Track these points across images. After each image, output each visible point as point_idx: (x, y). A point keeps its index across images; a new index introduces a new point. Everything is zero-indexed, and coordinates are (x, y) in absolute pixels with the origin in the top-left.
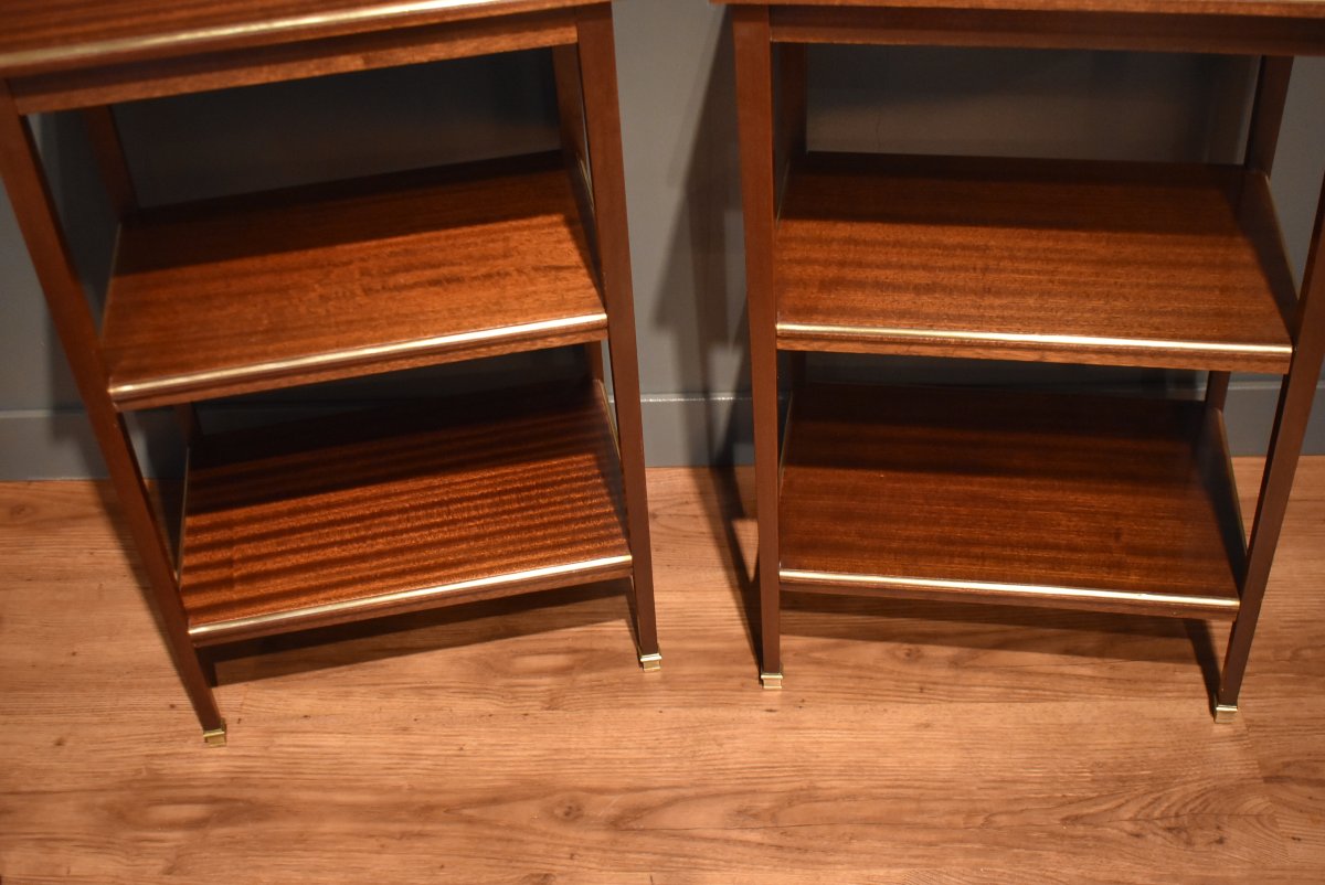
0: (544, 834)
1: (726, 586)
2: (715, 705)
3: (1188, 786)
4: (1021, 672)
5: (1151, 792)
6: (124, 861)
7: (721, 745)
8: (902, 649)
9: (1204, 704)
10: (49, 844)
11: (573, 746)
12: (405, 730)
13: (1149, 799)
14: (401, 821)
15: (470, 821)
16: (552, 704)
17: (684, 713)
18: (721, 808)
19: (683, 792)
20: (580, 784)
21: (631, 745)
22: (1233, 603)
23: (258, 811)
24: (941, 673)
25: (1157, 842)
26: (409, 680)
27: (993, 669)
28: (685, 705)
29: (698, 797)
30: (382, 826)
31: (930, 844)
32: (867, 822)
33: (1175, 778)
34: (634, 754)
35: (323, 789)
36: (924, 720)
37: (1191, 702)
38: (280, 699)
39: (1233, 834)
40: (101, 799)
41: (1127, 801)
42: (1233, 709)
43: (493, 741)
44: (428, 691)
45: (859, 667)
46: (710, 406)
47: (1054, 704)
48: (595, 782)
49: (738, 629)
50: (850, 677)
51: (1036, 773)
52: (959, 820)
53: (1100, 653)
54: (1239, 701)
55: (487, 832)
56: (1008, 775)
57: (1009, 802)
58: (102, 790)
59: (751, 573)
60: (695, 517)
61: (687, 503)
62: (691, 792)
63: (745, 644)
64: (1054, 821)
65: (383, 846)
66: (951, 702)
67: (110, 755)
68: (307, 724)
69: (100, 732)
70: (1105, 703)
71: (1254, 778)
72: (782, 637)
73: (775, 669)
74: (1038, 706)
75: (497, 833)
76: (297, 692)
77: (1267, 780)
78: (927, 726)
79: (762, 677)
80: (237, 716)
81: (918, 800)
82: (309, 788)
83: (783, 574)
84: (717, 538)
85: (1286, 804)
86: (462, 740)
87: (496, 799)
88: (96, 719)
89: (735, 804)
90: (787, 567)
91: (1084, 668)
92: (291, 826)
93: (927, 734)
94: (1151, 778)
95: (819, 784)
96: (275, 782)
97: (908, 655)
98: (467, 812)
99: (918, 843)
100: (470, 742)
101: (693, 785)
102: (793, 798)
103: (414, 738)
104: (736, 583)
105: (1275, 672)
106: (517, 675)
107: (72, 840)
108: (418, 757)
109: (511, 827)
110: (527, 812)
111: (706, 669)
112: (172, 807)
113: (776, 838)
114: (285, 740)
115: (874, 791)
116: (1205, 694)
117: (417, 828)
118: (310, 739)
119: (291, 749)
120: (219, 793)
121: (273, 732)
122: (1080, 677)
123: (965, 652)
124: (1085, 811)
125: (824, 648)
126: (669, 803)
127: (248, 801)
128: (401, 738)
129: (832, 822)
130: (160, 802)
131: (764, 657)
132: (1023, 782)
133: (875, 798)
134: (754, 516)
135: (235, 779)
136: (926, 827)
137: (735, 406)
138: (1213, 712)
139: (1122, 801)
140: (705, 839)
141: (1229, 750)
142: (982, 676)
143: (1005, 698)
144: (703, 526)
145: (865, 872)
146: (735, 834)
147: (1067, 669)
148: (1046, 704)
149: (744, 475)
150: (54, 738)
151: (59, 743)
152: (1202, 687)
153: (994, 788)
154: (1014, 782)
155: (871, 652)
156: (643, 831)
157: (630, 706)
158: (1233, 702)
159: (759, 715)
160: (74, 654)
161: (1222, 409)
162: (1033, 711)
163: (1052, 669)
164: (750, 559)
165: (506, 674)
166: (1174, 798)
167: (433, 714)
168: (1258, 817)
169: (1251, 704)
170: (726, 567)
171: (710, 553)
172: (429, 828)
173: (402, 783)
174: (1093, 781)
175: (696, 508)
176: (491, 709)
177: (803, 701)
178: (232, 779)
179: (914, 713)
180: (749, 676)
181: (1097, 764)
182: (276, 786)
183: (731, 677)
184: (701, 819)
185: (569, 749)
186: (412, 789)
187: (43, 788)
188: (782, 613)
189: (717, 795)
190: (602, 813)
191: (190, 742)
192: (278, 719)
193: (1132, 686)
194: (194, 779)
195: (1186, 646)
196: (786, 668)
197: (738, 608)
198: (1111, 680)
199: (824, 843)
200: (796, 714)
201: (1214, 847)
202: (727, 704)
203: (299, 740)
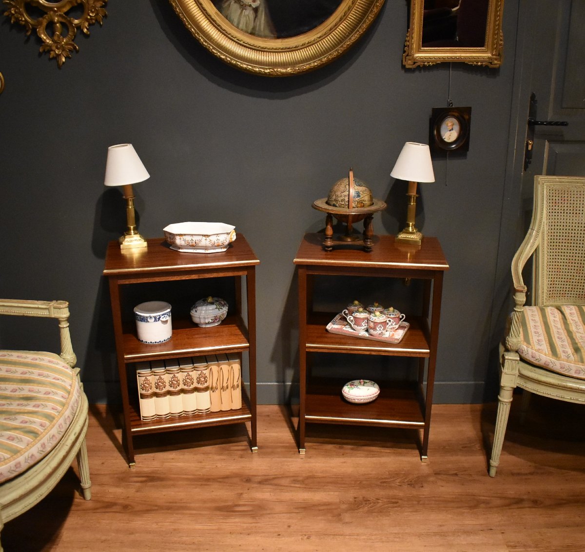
0: (241, 485)
1: (289, 431)
2: (286, 457)
3: (414, 475)
5: (404, 477)
6: (124, 489)
7: (288, 466)
8: (338, 446)
9: (419, 457)
10: (103, 485)
12: (201, 462)
14: (201, 482)
15: (220, 482)
16: (242, 457)
17: (278, 459)
18: (288, 480)
19: (279, 476)
20: (250, 474)
21: (263, 466)
22: (423, 423)
23: (161, 479)
24: (348, 451)
25: (405, 487)
26: (201, 451)
27: (363, 450)
28: (278, 458)
29: (282, 477)
30: (196, 483)
31: (345, 487)
32: (328, 483)
33: (410, 474)
34: (264, 468)
35: (178, 474)
36: (344, 461)
37: (416, 458)
38: (165, 455)
39: (425, 485)
40: (116, 476)
41: (398, 478)
42: (426, 457)
43: (225, 465)
44: (207, 454)
45: (326, 450)
46: (285, 386)
47: (379, 458)
48: (254, 474)
49: (293, 442)
50: (324, 452)
51: (374, 472)
52: (353, 482)
53: (392, 447)
54: (428, 453)
55: (225, 484)
56: (366, 473)
57: (366, 478)
59: (296, 429)
60: (280, 416)
61: (277, 413)
62: (281, 476)
63: (295, 445)
64: (379, 483)
65: (196, 487)
66: (351, 457)
68: (173, 461)
69: (114, 461)
70: (393, 458)
71: (432, 474)
72: (305, 443)
73: (303, 448)
74: (374, 458)
75: (228, 484)
77: (435, 474)
78: (344, 462)
79: (299, 450)
81: (341, 478)
83: (306, 417)
84: (286, 421)
85: (440, 479)
86: (217, 465)
87: (227, 477)
88: (112, 458)
89: (292, 479)
91: (387, 450)
92: (171, 482)
93: (344, 464)
94: (404, 474)
97: (340, 447)
98: (219, 480)
99: (342, 487)
100: (219, 465)
102: (308, 478)
103: (203, 464)
104: (292, 431)
106: (231, 451)
108: (205, 468)
110: (235, 480)
112: (137, 478)
113: (304, 486)
114: (167, 464)
115: (330, 476)
116: (419, 455)
118: (174, 464)
119: (169, 466)
120: (149, 475)
121: (163, 462)
122: (386, 452)
123: (356, 447)
124: (386, 480)
125: (316, 445)
126: (274, 479)
127: (158, 477)
128: (200, 464)
129: (319, 483)
130: (133, 477)
131: (299, 445)
132: (370, 474)
133: (330, 478)
134: (297, 416)
135: (153, 472)
136: (344, 484)
137: (292, 386)
138: (421, 459)
139: (396, 478)
140: (285, 486)
141: (425, 468)
142: (360, 452)
143: (367, 456)
144: (282, 418)
145: (328, 493)
146: (292, 485)
147: (383, 451)
148: (377, 458)
149: (295, 408)
150: (102, 462)
152: (418, 453)
153: (362, 476)
154: (368, 474)
155: (330, 447)
156: (268, 484)
157: (262, 458)
158: (426, 455)
159: (299, 460)
160: (105, 444)
162: (373, 460)
163: (378, 450)
164: (296, 426)
165: (228, 450)
166: (410, 478)
167: (208, 459)
168: (432, 482)
169: (431, 456)
170: (289, 427)
171: (285, 424)
173: (200, 474)
174: (389, 474)
175: (281, 414)
176: (225, 458)
177: (311, 457)
179: (342, 460)
180: (296, 451)
181: (390, 471)
182: (165, 474)
183: (290, 452)
184: (283, 482)
185: (247, 467)
186: (204, 475)
189: (287, 477)
190: (256, 480)
192: (165, 459)
193: (401, 454)
194: (142, 472)
196: (306, 449)
197: (293, 436)
198: (394, 453)
199: (317, 487)
200: (309, 460)
201: (421, 488)
202: (290, 457)
203: (171, 464)
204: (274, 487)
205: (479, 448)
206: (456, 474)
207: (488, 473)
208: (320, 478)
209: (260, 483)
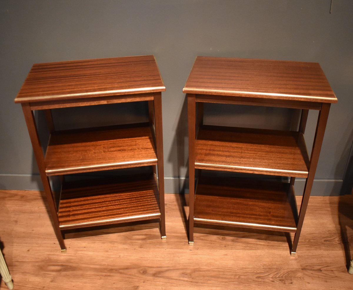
0: (138, 277)
1: (182, 221)
2: (178, 248)
3: (285, 270)
4: (248, 243)
5: (276, 272)
6: (41, 278)
7: (179, 258)
8: (221, 237)
9: (289, 252)
10: (25, 274)
11: (145, 257)
12: (107, 251)
13: (276, 273)
14: (105, 272)
15: (121, 273)
16: (141, 247)
17: (171, 250)
18: (178, 272)
19: (170, 268)
20: (147, 266)
21: (158, 257)
22: (295, 229)
23: (73, 269)
24: (230, 243)
25: (277, 283)
26: (108, 240)
27: (242, 242)
28: (171, 248)
29: (173, 269)
30: (101, 273)
31: (226, 282)
32: (212, 277)
33: (282, 268)
34: (159, 259)
35: (88, 264)
36: (225, 253)
37: (286, 251)
38: (79, 243)
39: (294, 281)
40: (37, 264)
41: (271, 273)
42: (295, 253)
43: (127, 255)
44: (113, 243)
45: (211, 241)
46: (180, 180)
47: (255, 251)
48: (150, 265)
49: (184, 231)
50: (209, 243)
51: (250, 267)
52: (233, 277)
53: (266, 239)
54: (296, 251)
55: (125, 276)
56: (244, 267)
57: (244, 273)
58: (37, 262)
59: (188, 218)
60: (175, 205)
61: (174, 202)
63: (186, 235)
64: (254, 278)
65: (101, 278)
66: (232, 249)
67: (40, 254)
68: (85, 249)
69: (38, 248)
70: (266, 251)
71: (300, 269)
72: (194, 233)
73: (192, 240)
74: (251, 251)
75: (127, 276)
76: (83, 241)
77: (302, 269)
78: (226, 255)
79: (189, 242)
80: (69, 246)
81: (224, 272)
82: (84, 264)
83: (195, 219)
84: (180, 210)
85: (306, 275)
86: (120, 254)
87: (127, 268)
88: (37, 245)
90: (195, 217)
91: (262, 242)
92: (80, 272)
93: (226, 257)
94: (277, 268)
95: (201, 268)
96: (77, 262)
97: (222, 238)
98: (121, 271)
99: (223, 282)
100: (122, 255)
101: (172, 267)
102: (195, 271)
103: (109, 253)
104: (184, 220)
105: (305, 245)
106: (133, 240)
107: (30, 273)
108: (110, 258)
109: (130, 275)
110: (134, 272)
111: (176, 240)
112: (53, 267)
113: (191, 280)
114: (80, 252)
115: (213, 269)
116: (289, 249)
117: (109, 274)
118: (86, 253)
119: (81, 255)
120: (64, 264)
121: (77, 250)
122: (261, 245)
123: (235, 238)
124: (261, 275)
125: (203, 236)
126: (167, 271)
127: (70, 266)
128: (106, 253)
129: (204, 276)
130: (50, 265)
131: (190, 238)
132: (248, 268)
133: (214, 271)
134: (188, 206)
135: (68, 261)
136: (225, 278)
137: (185, 180)
138: (291, 253)
139: (270, 273)
140: (175, 279)
141: (294, 262)
142: (239, 244)
143: (244, 249)
144: (177, 207)
145: (211, 288)
146: (182, 278)
147: (258, 243)
148: (253, 251)
149: (187, 196)
150: (27, 249)
151: (28, 251)
152: (288, 248)
153: (241, 270)
154: (246, 268)
155: (214, 237)
156: (160, 277)
157: (158, 248)
159: (188, 251)
160: (33, 230)
161: (294, 185)
162: (250, 252)
163: (255, 243)
164: (187, 215)
165: (131, 239)
166: (281, 273)
167: (114, 248)
168: (300, 278)
169: (299, 252)
170: (182, 217)
171: (178, 213)
172: (112, 274)
173: (105, 264)
174: (263, 269)
175: (176, 203)
176: (127, 247)
177: (198, 248)
178: (67, 261)
179: (222, 252)
180: (186, 242)
181: (264, 265)
182: (77, 263)
183: (182, 242)
184: (174, 274)
185: (144, 257)
186: (108, 265)
187: (24, 261)
188: (194, 228)
189: (178, 269)
190: (151, 272)
191: (58, 252)
192: (78, 248)
193: (272, 247)
194: (58, 260)
195: (285, 238)
196: (194, 241)
197: (184, 226)
198: (268, 245)
199: (202, 281)
200: (196, 251)
201: (290, 284)
202: (181, 248)
203: (83, 252)
204: (166, 280)
205: (337, 242)
206: (320, 270)
207: (347, 270)
208: (205, 271)
209: (155, 275)
